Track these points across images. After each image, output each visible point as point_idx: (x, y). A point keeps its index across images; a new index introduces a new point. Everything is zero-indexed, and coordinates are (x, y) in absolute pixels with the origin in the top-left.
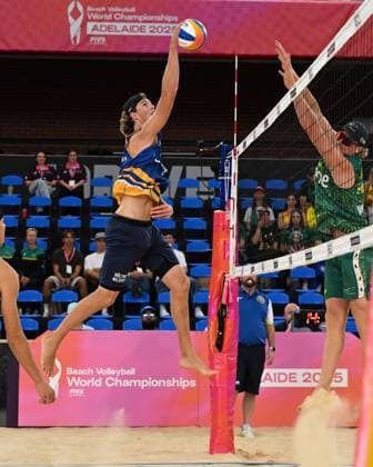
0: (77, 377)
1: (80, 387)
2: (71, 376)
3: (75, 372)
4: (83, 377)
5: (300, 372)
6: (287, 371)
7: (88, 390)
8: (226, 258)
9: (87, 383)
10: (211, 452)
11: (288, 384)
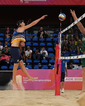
0: (25, 79)
1: (26, 81)
2: (24, 79)
3: (25, 78)
4: (27, 79)
5: (74, 78)
6: (71, 78)
7: (27, 82)
8: (59, 55)
9: (28, 80)
10: (55, 95)
11: (71, 81)
